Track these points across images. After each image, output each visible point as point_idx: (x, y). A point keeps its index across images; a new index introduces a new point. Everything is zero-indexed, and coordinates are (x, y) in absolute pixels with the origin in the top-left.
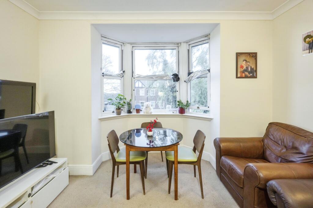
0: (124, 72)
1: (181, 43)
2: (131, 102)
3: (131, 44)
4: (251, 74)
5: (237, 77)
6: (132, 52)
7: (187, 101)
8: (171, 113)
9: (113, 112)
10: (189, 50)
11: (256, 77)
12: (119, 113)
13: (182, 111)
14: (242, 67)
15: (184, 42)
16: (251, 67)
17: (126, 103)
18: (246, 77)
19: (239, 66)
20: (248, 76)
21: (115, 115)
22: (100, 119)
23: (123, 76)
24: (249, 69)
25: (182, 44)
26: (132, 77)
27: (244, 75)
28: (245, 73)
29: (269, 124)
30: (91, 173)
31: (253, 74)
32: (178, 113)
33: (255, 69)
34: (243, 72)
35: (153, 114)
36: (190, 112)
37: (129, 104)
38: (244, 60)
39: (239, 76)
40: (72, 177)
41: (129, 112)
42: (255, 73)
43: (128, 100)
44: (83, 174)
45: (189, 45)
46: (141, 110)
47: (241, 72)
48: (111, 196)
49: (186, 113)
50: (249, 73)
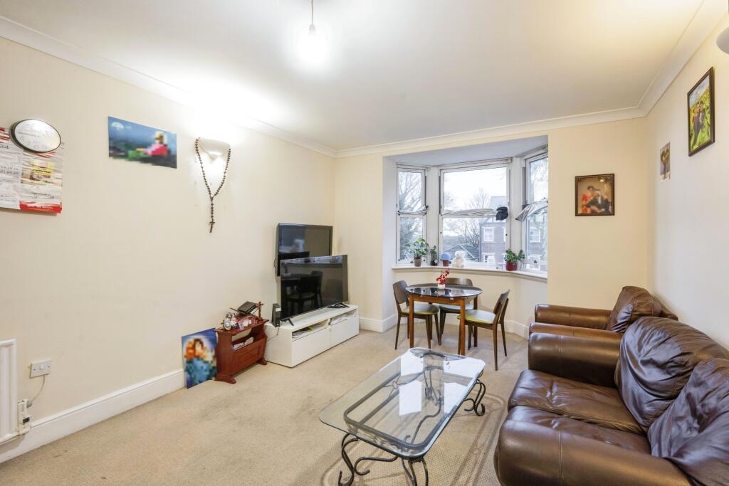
0: (427, 207)
1: (511, 159)
2: (436, 250)
3: (438, 166)
4: (603, 210)
5: (577, 215)
6: (440, 177)
7: (521, 251)
8: (495, 269)
9: (412, 262)
10: (525, 168)
11: (613, 214)
12: (418, 264)
13: (511, 266)
14: (585, 198)
15: (516, 157)
16: (602, 198)
17: (429, 251)
18: (593, 214)
19: (580, 197)
20: (596, 213)
21: (413, 266)
22: (394, 269)
23: (426, 214)
24: (600, 202)
25: (514, 159)
26: (440, 213)
27: (589, 211)
28: (592, 207)
29: (623, 288)
30: (381, 330)
31: (607, 209)
32: (504, 269)
33: (610, 200)
34: (588, 206)
35: (465, 268)
36: (528, 269)
37: (433, 252)
38: (589, 188)
39: (580, 212)
40: (362, 330)
41: (433, 263)
42: (610, 207)
43: (431, 246)
44: (369, 329)
45: (526, 159)
46: (450, 263)
47: (583, 206)
48: (396, 348)
49: (520, 270)
50: (599, 207)
